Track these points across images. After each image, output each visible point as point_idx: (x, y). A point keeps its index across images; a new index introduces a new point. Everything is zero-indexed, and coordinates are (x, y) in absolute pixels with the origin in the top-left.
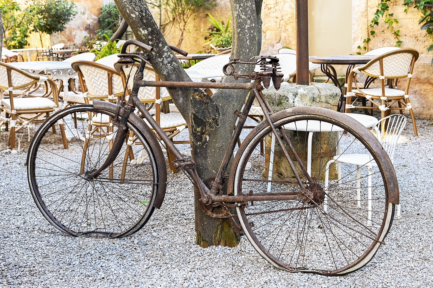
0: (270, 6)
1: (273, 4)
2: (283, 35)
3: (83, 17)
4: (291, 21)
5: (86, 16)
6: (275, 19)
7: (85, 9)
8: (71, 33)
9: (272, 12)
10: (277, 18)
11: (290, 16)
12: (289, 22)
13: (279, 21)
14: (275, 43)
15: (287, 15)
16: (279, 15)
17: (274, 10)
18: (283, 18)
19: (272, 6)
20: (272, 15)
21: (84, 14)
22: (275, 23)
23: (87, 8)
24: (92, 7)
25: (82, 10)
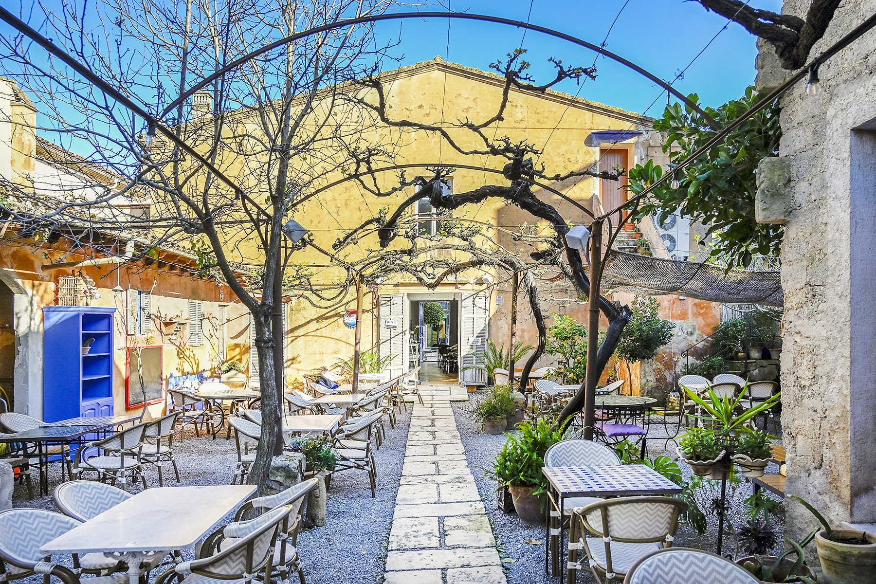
0: (803, 383)
1: (807, 378)
2: (828, 454)
3: (690, 338)
4: (842, 425)
5: (695, 337)
6: (811, 412)
7: (694, 329)
8: (671, 359)
9: (807, 395)
10: (815, 411)
11: (838, 412)
12: (837, 427)
13: (819, 419)
14: (812, 467)
15: (833, 408)
16: (819, 406)
17: (810, 393)
18: (827, 413)
19: (807, 383)
20: (806, 401)
21: (692, 334)
22: (812, 423)
23: (697, 328)
24: (704, 326)
25: (690, 330)
